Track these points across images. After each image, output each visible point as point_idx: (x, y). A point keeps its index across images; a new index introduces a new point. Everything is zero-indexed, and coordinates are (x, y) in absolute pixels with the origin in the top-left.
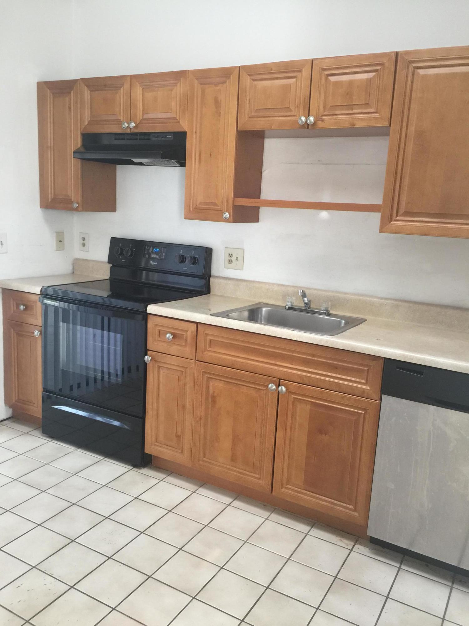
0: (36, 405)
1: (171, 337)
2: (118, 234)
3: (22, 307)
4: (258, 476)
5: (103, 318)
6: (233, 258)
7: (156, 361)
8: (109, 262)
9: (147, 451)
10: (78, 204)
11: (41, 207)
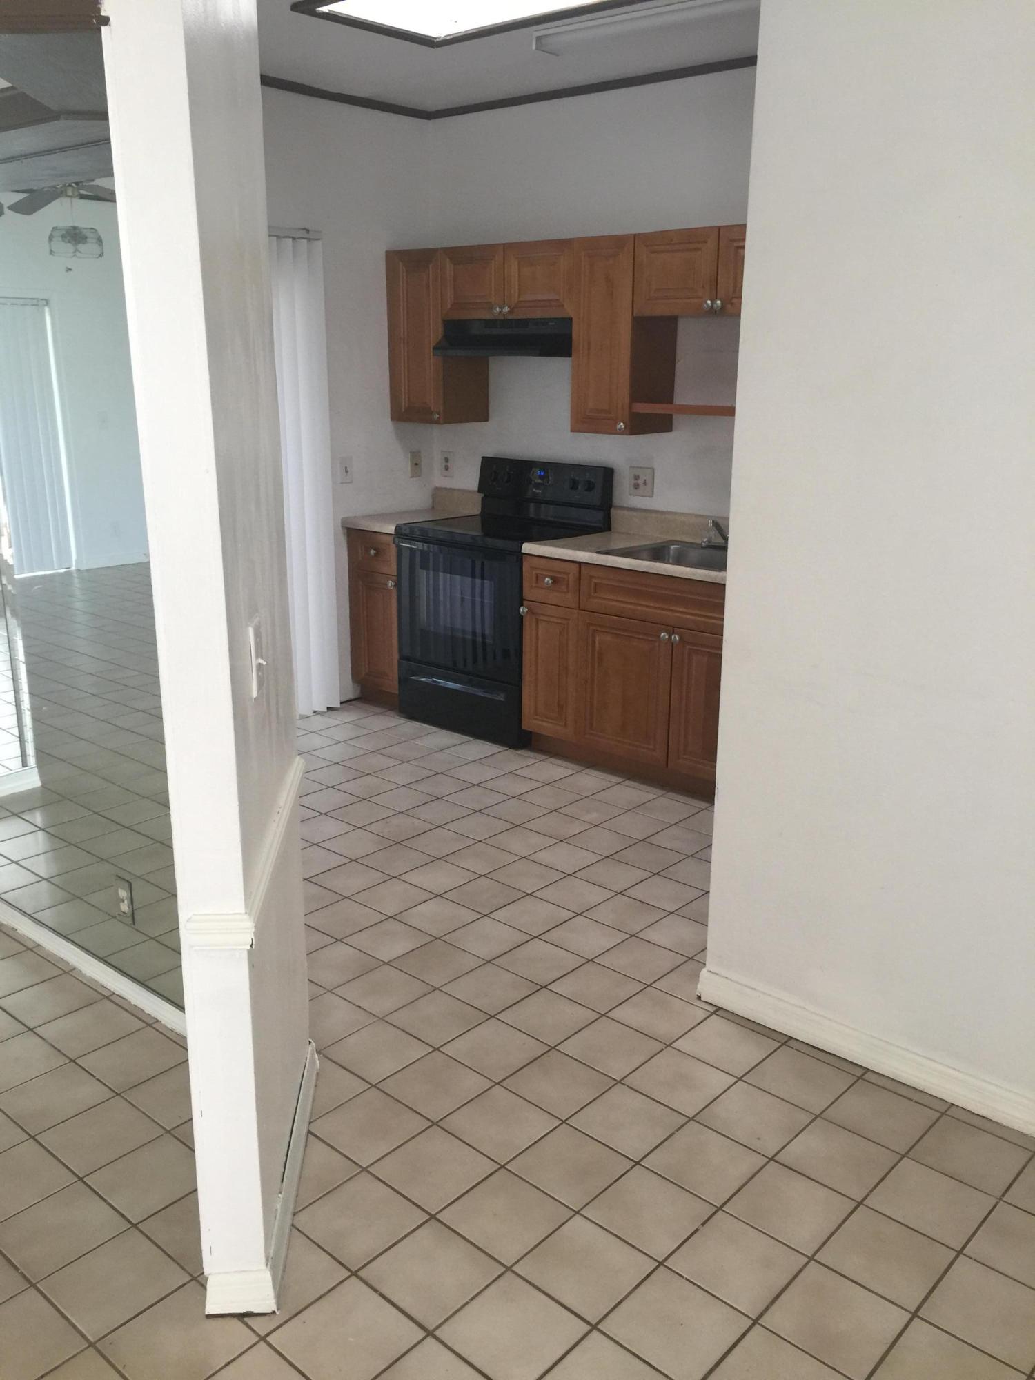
0: (391, 678)
1: (550, 582)
2: (490, 453)
3: (372, 552)
4: (651, 747)
5: (473, 562)
6: (640, 482)
7: (533, 613)
8: (480, 490)
9: (525, 727)
10: (438, 414)
11: (392, 419)
